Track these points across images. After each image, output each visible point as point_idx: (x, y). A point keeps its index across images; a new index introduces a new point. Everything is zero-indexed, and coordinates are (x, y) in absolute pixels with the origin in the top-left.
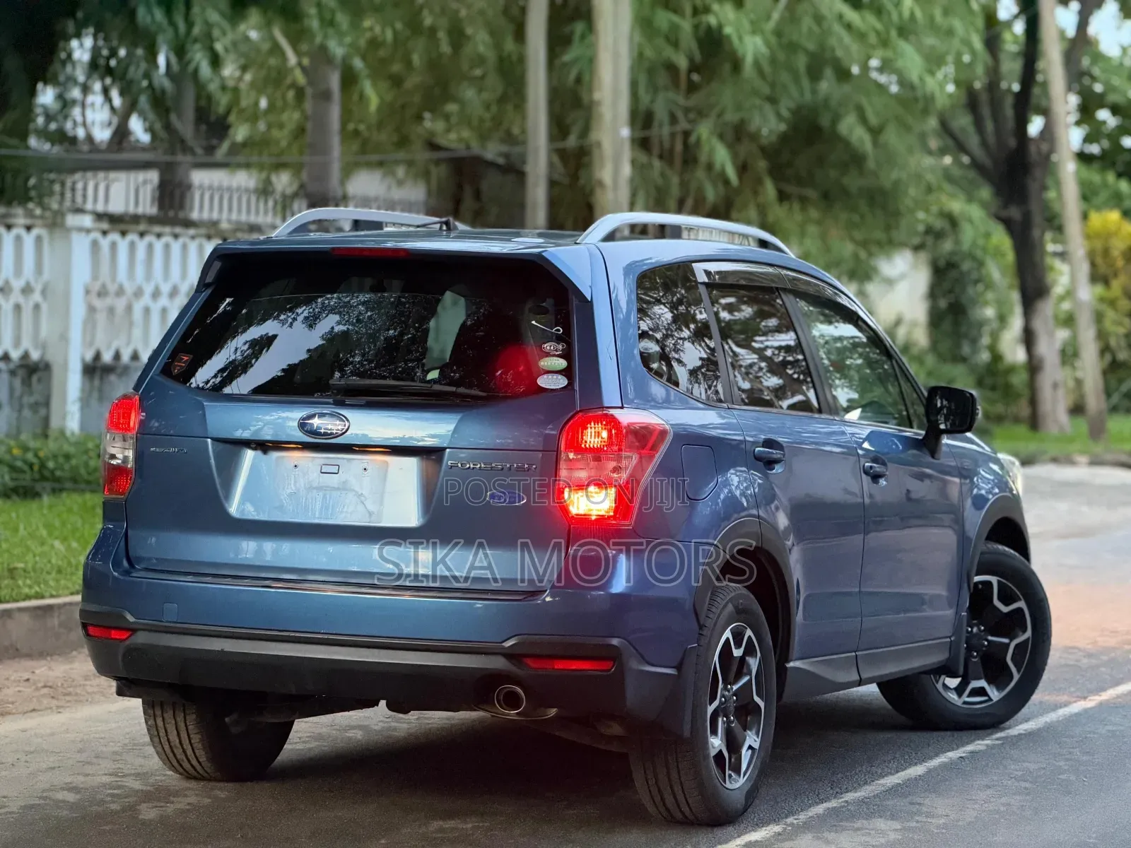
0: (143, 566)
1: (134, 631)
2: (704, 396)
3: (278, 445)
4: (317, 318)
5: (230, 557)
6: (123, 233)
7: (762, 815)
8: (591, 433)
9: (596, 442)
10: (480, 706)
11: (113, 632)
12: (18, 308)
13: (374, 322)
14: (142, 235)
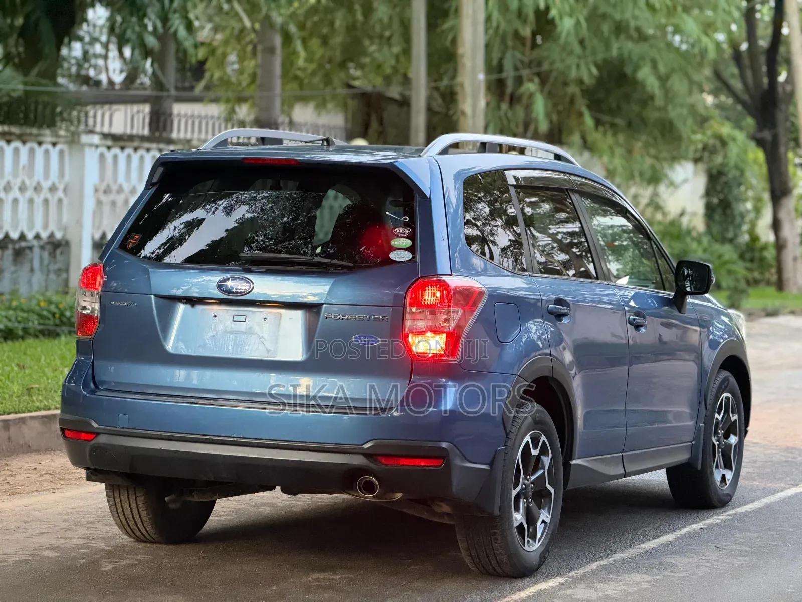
0: (105, 387)
1: (98, 434)
2: (511, 267)
3: (202, 301)
4: (232, 208)
5: (168, 382)
6: (123, 148)
7: (551, 570)
8: (428, 293)
9: (432, 300)
10: (346, 491)
11: (83, 434)
12: (46, 201)
13: (274, 212)
14: (136, 149)
